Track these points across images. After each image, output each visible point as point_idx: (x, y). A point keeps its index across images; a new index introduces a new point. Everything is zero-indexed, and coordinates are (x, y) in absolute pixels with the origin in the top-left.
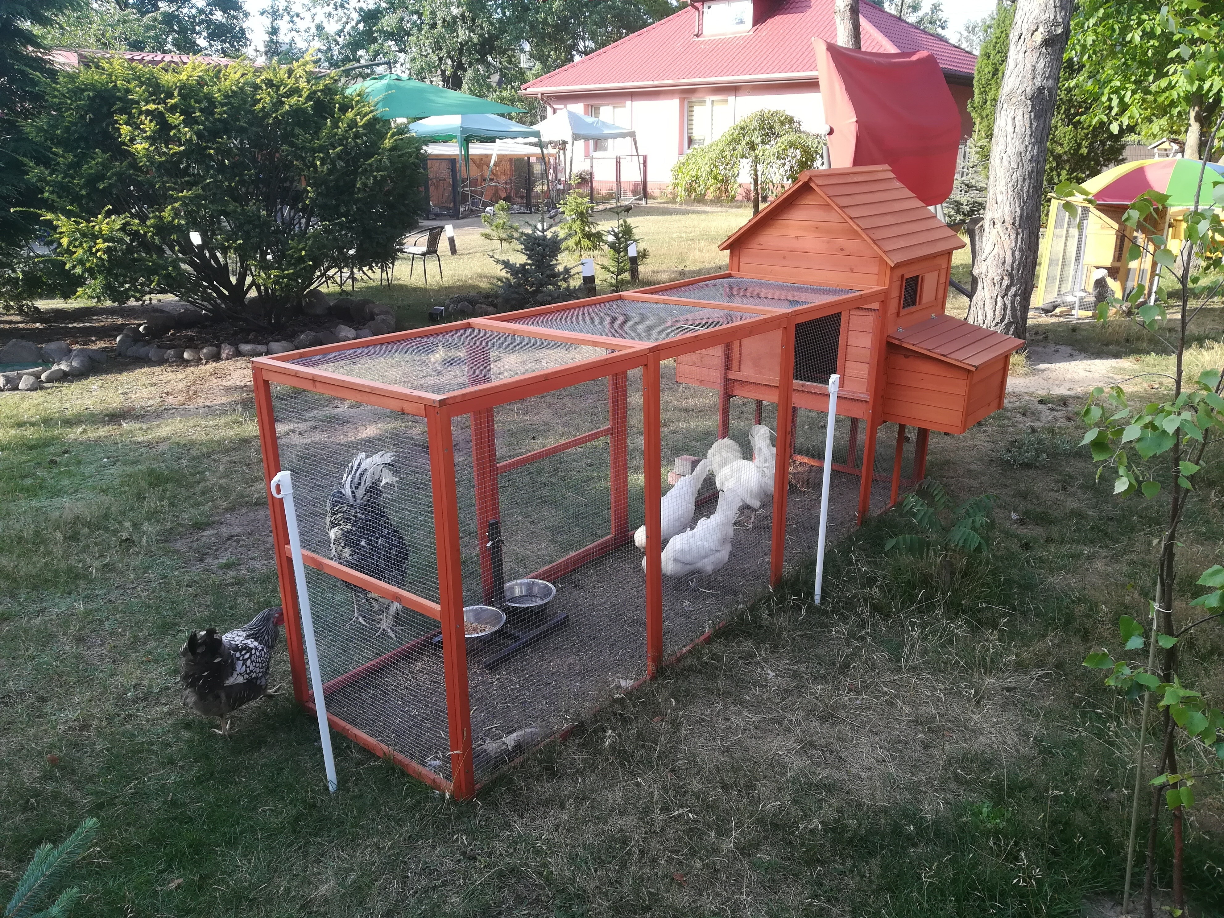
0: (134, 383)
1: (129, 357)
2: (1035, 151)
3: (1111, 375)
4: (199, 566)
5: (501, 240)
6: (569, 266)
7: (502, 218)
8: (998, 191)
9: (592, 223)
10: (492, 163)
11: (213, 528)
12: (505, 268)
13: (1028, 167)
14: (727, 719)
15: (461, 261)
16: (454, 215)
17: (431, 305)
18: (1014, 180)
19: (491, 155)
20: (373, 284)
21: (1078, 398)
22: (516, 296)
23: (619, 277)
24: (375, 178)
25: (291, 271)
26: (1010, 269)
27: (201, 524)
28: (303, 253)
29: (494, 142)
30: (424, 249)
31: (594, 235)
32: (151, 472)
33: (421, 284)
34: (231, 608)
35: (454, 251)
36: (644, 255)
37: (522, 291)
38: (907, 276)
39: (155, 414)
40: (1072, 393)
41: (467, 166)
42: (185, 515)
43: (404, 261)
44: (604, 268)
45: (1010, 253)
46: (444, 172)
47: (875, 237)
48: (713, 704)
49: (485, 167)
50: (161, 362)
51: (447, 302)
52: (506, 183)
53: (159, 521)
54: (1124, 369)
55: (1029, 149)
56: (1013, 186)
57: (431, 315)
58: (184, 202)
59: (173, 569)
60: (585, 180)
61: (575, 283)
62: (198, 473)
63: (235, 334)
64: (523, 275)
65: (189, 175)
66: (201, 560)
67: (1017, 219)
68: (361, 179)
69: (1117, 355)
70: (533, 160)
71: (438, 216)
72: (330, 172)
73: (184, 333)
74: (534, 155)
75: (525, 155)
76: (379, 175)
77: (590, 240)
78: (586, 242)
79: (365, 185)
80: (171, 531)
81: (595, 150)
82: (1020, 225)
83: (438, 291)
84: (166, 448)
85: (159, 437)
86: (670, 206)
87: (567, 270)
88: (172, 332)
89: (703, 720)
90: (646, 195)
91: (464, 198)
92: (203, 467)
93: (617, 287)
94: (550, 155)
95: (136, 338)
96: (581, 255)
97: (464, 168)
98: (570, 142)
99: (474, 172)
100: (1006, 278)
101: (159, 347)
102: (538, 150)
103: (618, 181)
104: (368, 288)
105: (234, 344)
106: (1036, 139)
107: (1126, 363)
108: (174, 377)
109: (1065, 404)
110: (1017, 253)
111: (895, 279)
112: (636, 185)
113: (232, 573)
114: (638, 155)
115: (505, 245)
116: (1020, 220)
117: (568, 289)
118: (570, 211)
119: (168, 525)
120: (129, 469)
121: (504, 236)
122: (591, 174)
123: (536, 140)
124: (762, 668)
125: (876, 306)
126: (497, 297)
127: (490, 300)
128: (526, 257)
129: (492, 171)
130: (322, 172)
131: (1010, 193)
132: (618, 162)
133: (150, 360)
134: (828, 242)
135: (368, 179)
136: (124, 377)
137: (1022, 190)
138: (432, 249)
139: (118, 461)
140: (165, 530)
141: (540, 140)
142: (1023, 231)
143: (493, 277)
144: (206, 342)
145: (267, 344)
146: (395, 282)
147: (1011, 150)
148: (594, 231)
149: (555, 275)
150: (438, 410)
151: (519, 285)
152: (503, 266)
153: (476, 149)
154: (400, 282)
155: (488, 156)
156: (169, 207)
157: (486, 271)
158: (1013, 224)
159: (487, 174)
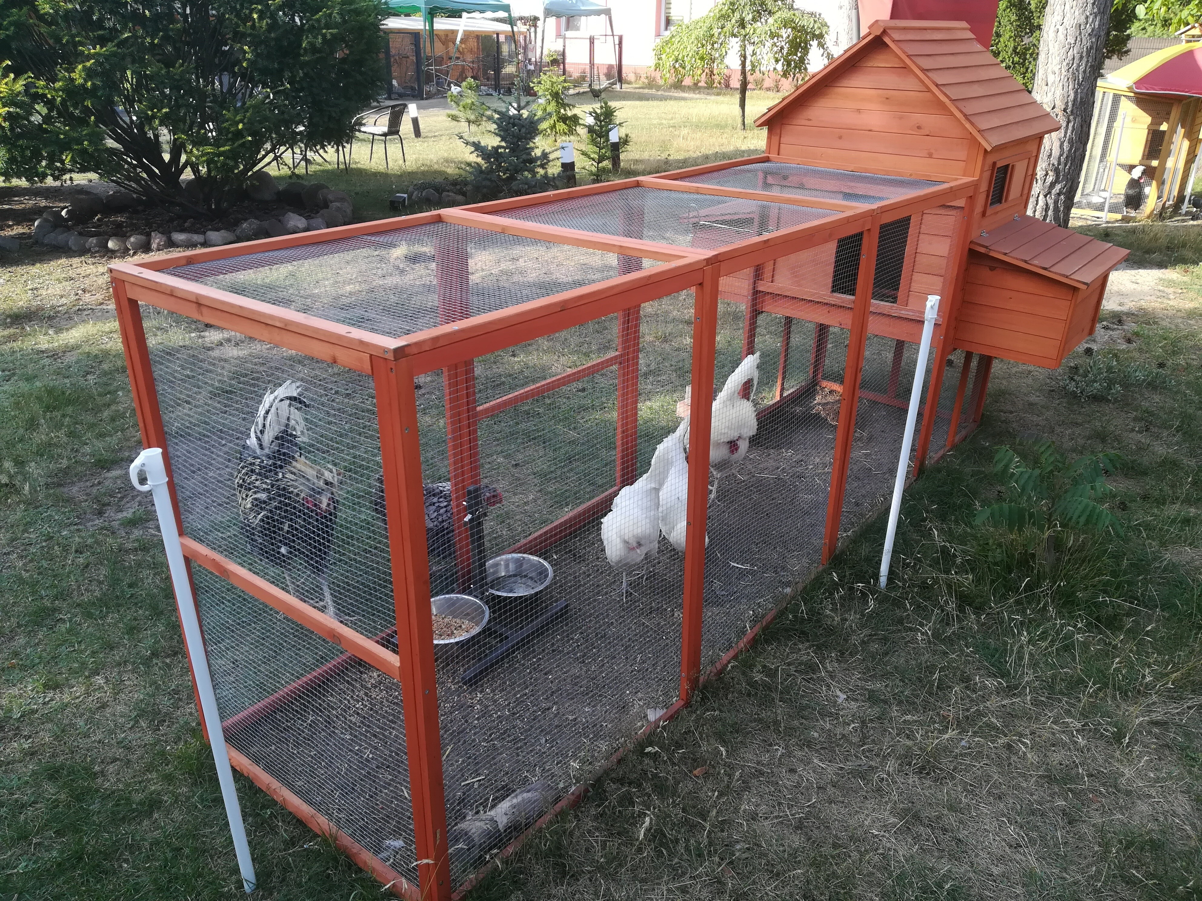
0: (47, 277)
1: (47, 245)
2: (1097, 23)
3: (1162, 288)
4: (97, 522)
5: (469, 122)
6: (547, 151)
7: (471, 98)
8: (1049, 71)
9: (568, 105)
10: (459, 39)
11: (121, 467)
12: (476, 150)
13: (1087, 43)
14: (792, 771)
15: (426, 144)
16: (418, 95)
17: (392, 192)
18: (1070, 57)
19: (457, 31)
20: (330, 167)
21: (1133, 314)
22: (488, 183)
23: (600, 165)
24: (324, 36)
25: (227, 148)
26: (1056, 163)
27: (106, 461)
28: (240, 126)
29: (460, 17)
30: (385, 129)
31: (570, 118)
32: (50, 391)
33: (382, 168)
34: (130, 586)
35: (417, 133)
36: (625, 141)
37: (494, 177)
38: (999, 165)
39: (67, 316)
40: (1125, 309)
41: (432, 42)
42: (87, 449)
43: (364, 143)
44: (584, 154)
45: (1058, 144)
46: (408, 48)
47: (968, 112)
48: (771, 745)
49: (451, 44)
50: (83, 252)
51: (411, 189)
52: (473, 62)
53: (53, 457)
54: (1174, 282)
55: (1090, 20)
56: (1068, 64)
57: (392, 203)
58: (97, 61)
59: (62, 525)
60: (558, 61)
61: (554, 170)
62: (109, 393)
63: (171, 220)
64: (496, 160)
65: (103, 28)
66: (100, 513)
67: (1070, 104)
68: (307, 37)
69: (1161, 265)
70: (502, 38)
71: (401, 96)
72: (271, 28)
73: (113, 219)
74: (503, 32)
75: (494, 32)
76: (329, 33)
77: (566, 124)
78: (560, 126)
79: (312, 44)
80: (66, 471)
81: (568, 28)
82: (1072, 111)
83: (401, 176)
84: (74, 359)
85: (66, 346)
86: (646, 91)
87: (545, 155)
88: (99, 216)
89: (762, 774)
90: (620, 79)
91: (429, 78)
92: (115, 384)
93: (597, 176)
94: (520, 33)
95: (58, 223)
96: (556, 141)
97: (428, 44)
98: (542, 17)
99: (439, 49)
100: (1050, 173)
101: (80, 234)
102: (507, 28)
103: (592, 64)
104: (323, 171)
105: (167, 233)
106: (1099, 9)
107: (1172, 274)
108: (95, 270)
109: (1120, 322)
110: (1066, 144)
111: (986, 168)
112: (610, 67)
113: (137, 533)
114: (613, 35)
115: (473, 128)
116: (1073, 105)
117: (546, 176)
118: (545, 91)
119: (65, 463)
120: (24, 386)
121: (472, 117)
122: (563, 54)
123: (506, 15)
124: (828, 686)
125: (961, 203)
126: (466, 185)
127: (458, 187)
128: (499, 139)
129: (458, 49)
130: (261, 27)
131: (1064, 73)
132: (592, 41)
133: (70, 249)
134: (901, 118)
135: (315, 37)
136: (36, 269)
137: (1077, 70)
138: (394, 129)
139: (14, 374)
140: (60, 470)
141: (510, 15)
142: (1075, 119)
143: (461, 163)
144: (135, 229)
145: (204, 233)
146: (353, 166)
147: (1069, 21)
148: (569, 113)
149: (532, 160)
150: (392, 365)
151: (490, 171)
152: (473, 149)
153: (442, 24)
154: (359, 166)
155: (454, 32)
156: (80, 67)
157: (452, 155)
158: (1065, 110)
159: (454, 53)
